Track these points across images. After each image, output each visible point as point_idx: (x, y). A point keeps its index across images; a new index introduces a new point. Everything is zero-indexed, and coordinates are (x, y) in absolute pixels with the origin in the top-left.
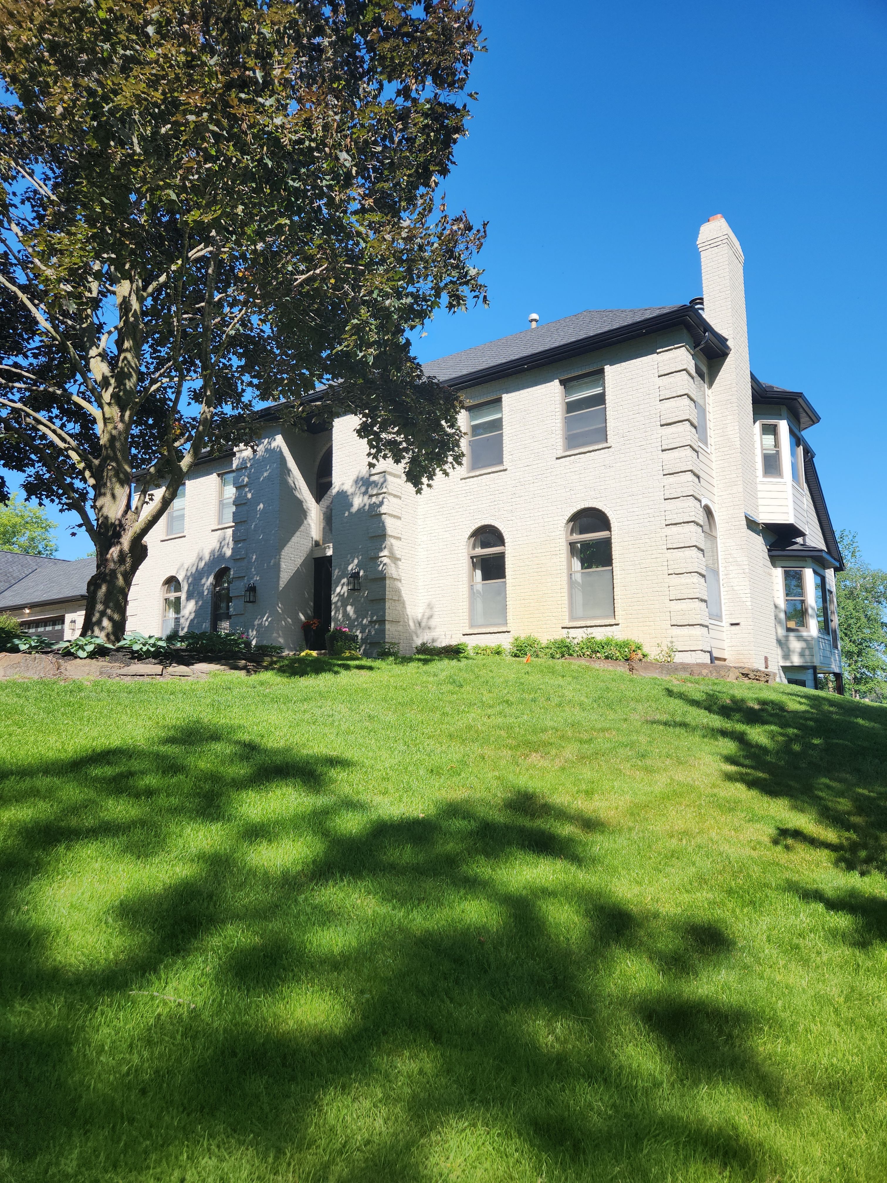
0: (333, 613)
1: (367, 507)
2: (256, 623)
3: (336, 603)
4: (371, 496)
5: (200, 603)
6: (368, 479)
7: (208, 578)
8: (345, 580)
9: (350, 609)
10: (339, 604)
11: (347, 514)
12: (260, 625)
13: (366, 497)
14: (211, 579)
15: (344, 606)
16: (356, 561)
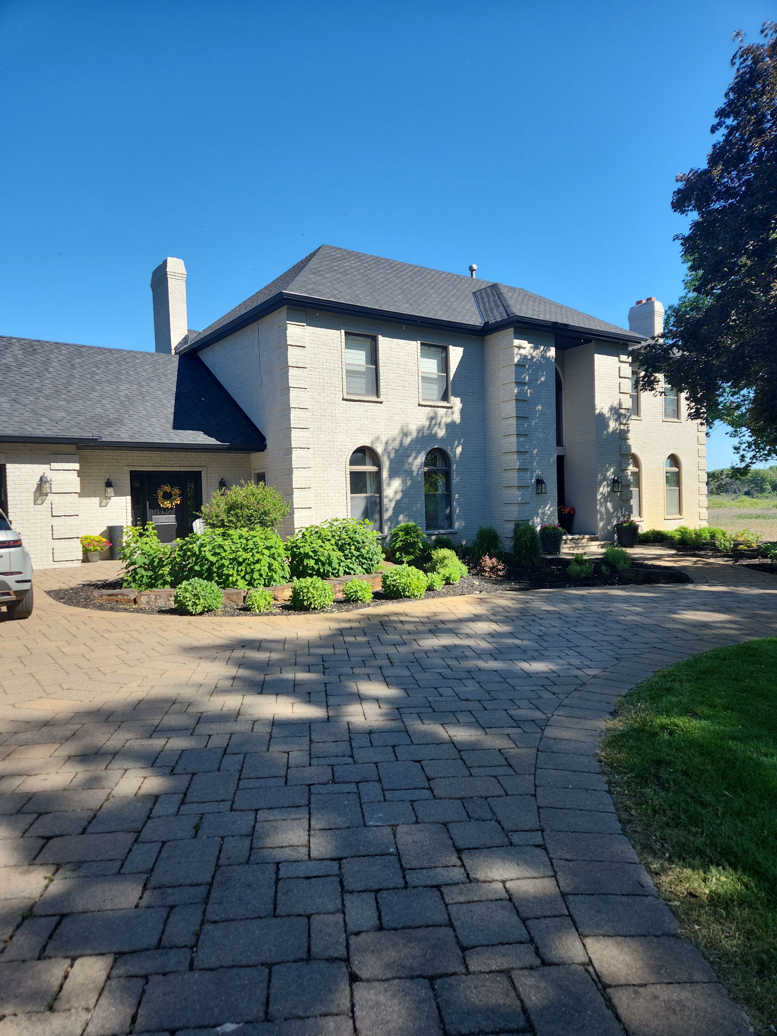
0: (598, 507)
1: (618, 431)
2: (540, 511)
3: (600, 500)
4: (621, 424)
5: (409, 483)
6: (618, 410)
7: (416, 458)
8: (605, 483)
9: (609, 505)
10: (602, 500)
11: (605, 433)
12: (543, 514)
13: (617, 424)
14: (422, 458)
15: (606, 502)
16: (612, 470)
